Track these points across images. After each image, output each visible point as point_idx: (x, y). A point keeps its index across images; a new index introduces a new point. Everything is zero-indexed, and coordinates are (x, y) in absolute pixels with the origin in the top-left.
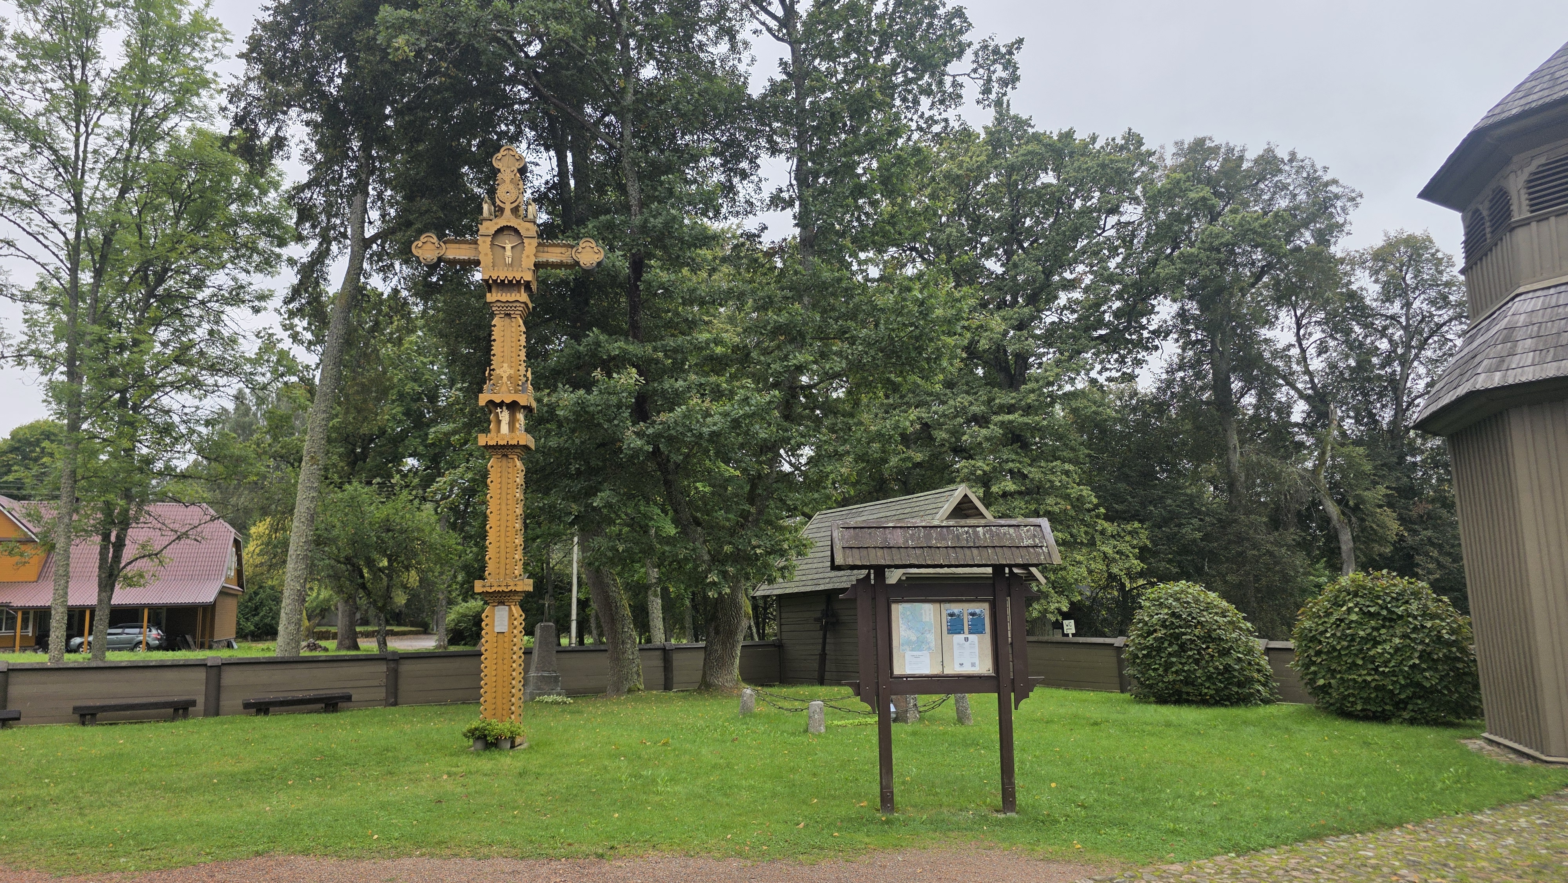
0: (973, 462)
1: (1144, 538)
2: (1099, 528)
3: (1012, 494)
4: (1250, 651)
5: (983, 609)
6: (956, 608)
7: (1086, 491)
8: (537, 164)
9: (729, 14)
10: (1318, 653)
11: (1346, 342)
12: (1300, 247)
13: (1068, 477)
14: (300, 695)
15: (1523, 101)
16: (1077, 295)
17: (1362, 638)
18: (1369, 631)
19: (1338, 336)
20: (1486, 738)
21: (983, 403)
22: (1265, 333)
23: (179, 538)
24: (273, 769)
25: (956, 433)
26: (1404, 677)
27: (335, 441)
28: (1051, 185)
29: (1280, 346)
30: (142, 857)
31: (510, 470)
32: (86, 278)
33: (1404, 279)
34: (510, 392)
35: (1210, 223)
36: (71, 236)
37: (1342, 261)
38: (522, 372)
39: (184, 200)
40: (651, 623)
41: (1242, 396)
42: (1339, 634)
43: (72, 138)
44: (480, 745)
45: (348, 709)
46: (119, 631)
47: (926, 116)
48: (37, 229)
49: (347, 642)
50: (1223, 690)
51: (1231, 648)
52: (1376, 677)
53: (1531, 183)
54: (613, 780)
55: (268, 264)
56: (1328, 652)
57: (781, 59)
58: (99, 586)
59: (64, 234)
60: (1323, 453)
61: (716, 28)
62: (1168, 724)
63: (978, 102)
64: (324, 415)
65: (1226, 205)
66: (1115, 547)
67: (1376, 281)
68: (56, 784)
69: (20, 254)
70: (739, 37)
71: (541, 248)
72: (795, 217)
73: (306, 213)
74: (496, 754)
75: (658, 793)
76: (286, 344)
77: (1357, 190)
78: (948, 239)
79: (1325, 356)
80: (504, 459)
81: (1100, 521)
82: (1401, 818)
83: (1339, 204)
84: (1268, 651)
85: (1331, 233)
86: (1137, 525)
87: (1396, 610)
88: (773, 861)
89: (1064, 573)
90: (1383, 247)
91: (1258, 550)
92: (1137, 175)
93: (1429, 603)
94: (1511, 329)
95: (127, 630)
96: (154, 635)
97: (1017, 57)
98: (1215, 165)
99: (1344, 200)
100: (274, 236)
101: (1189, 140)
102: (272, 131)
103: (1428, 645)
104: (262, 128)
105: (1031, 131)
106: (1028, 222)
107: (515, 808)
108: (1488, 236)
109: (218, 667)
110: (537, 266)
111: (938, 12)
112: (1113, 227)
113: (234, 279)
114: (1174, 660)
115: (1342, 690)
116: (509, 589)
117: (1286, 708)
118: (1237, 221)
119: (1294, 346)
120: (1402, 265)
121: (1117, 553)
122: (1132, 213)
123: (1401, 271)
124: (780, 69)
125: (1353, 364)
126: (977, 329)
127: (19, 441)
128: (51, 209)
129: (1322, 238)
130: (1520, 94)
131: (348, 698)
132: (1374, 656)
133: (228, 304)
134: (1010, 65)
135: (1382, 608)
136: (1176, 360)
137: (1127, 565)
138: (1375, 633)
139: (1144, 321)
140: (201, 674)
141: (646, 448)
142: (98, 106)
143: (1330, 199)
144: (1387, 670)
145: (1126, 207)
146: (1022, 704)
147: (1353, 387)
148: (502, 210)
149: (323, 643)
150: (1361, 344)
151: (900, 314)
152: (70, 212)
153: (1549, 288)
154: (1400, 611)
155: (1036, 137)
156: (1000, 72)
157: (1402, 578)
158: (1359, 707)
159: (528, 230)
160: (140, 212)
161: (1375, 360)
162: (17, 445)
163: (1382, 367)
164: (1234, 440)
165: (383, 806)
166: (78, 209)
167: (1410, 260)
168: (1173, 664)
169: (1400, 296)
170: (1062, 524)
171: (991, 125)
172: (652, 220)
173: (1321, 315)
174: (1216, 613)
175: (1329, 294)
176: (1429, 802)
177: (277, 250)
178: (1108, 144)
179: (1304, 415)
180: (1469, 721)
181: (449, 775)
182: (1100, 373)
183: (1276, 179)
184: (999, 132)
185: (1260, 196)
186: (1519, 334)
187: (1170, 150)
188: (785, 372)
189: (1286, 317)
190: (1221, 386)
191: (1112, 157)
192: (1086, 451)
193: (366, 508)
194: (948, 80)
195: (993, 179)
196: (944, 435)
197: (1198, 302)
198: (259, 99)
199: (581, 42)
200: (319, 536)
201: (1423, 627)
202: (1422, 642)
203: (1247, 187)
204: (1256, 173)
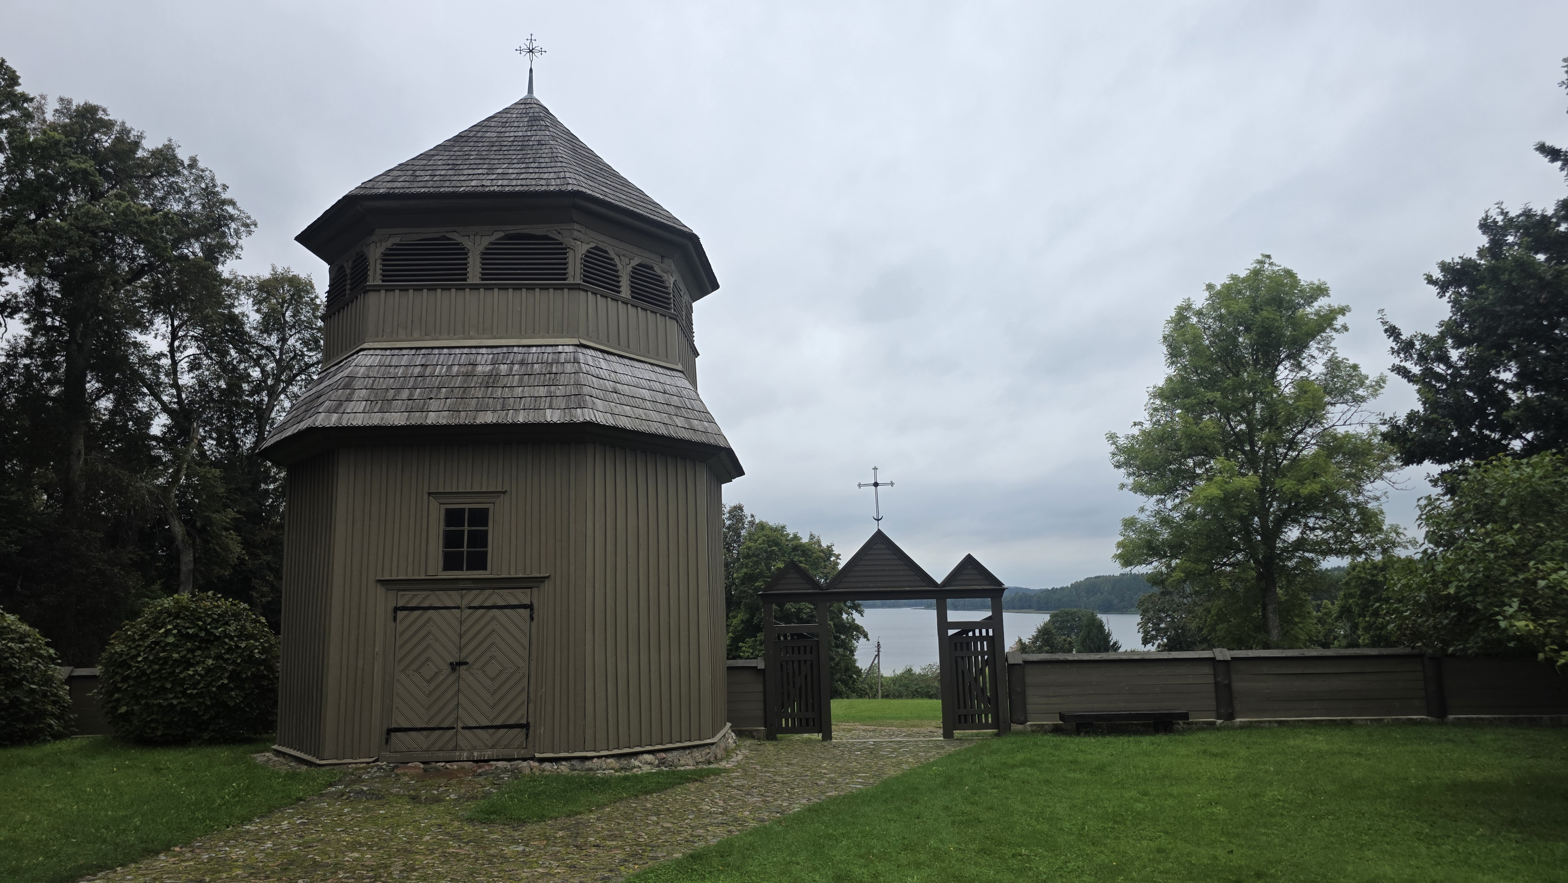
10: (125, 679)
11: (220, 363)
12: (187, 256)
15: (389, 185)
17: (175, 661)
18: (184, 653)
19: (214, 355)
20: (275, 750)
22: (136, 335)
26: (211, 698)
29: (151, 352)
33: (284, 315)
35: (89, 202)
37: (228, 282)
41: (98, 398)
42: (151, 658)
52: (183, 700)
53: (387, 256)
56: (136, 678)
60: (177, 472)
65: (112, 188)
67: (258, 311)
77: (253, 218)
79: (196, 373)
82: (170, 842)
83: (233, 225)
84: (71, 680)
85: (220, 253)
87: (215, 631)
90: (269, 280)
91: (87, 569)
93: (247, 624)
94: (351, 378)
98: (107, 142)
99: (239, 223)
101: (78, 101)
103: (239, 664)
108: (348, 292)
115: (145, 716)
117: (79, 741)
118: (121, 208)
119: (166, 355)
120: (284, 302)
123: (282, 307)
125: (224, 386)
129: (213, 254)
130: (388, 179)
132: (184, 678)
135: (201, 630)
136: (22, 343)
138: (190, 655)
143: (225, 217)
144: (195, 692)
147: (220, 410)
150: (235, 368)
153: (386, 349)
154: (217, 632)
157: (226, 599)
158: (159, 733)
161: (245, 386)
163: (251, 394)
164: (81, 444)
167: (291, 299)
169: (278, 330)
173: (198, 331)
175: (209, 311)
176: (202, 821)
179: (165, 430)
180: (265, 736)
183: (172, 179)
185: (152, 191)
186: (357, 384)
187: (53, 104)
189: (161, 325)
190: (74, 383)
197: (61, 283)
201: (238, 647)
202: (234, 662)
203: (139, 177)
204: (151, 166)
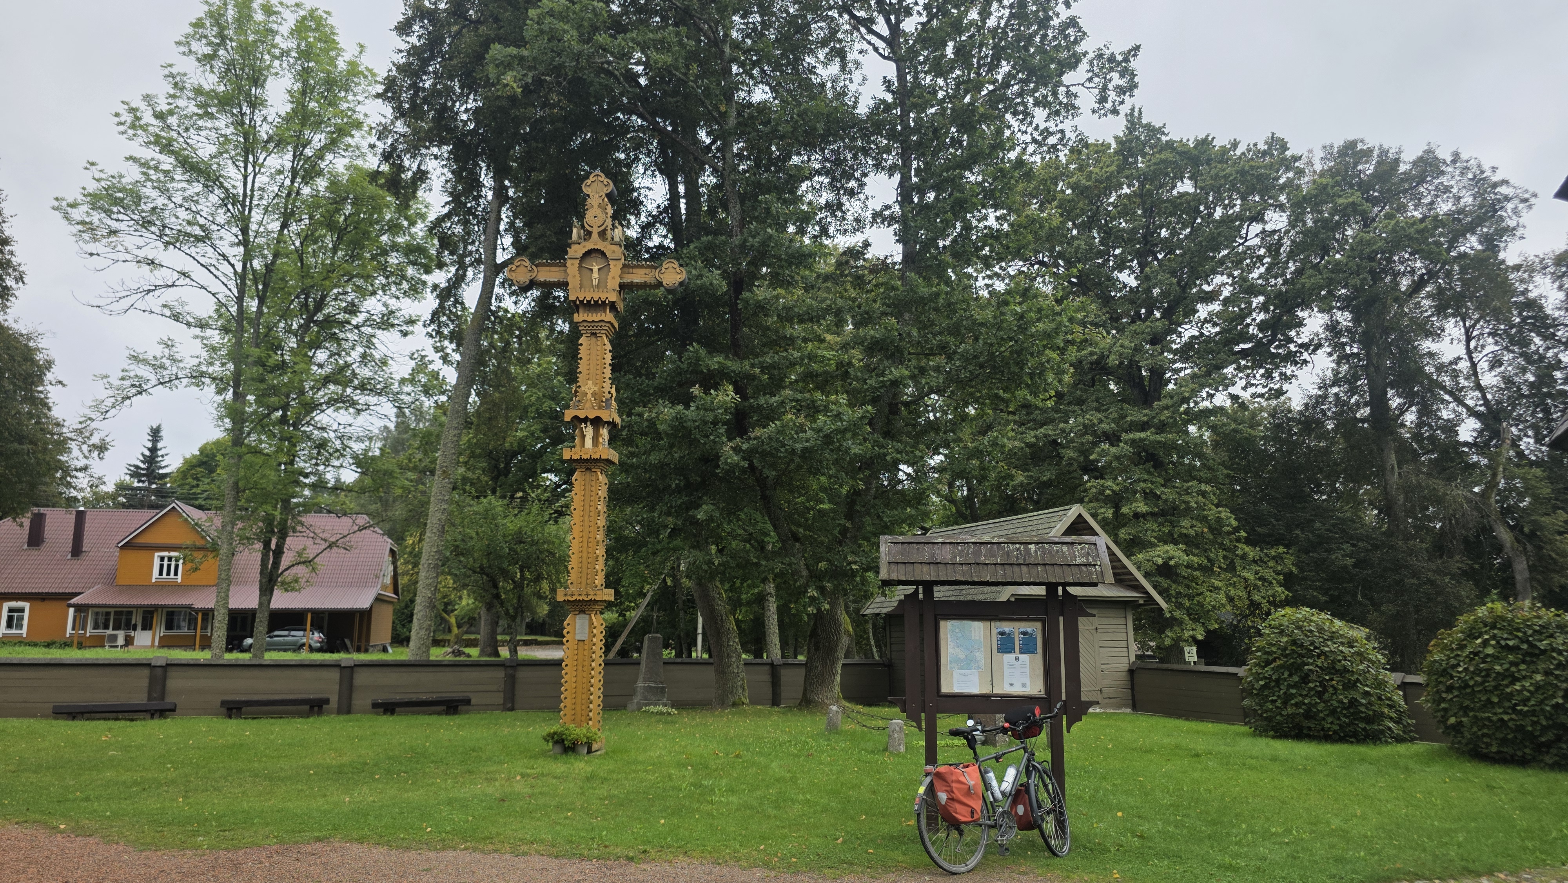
0: (1102, 482)
1: (1289, 564)
2: (1239, 552)
3: (1144, 516)
4: (1380, 684)
5: (1034, 628)
6: (1006, 627)
7: (1225, 513)
8: (650, 189)
9: (840, 36)
10: (1450, 689)
11: (1523, 355)
12: (1466, 254)
13: (1204, 497)
14: (424, 697)
16: (1216, 307)
17: (1498, 673)
18: (1506, 666)
19: (1514, 348)
21: (1114, 420)
22: (1427, 345)
23: (330, 547)
24: (366, 764)
25: (1085, 452)
26: (1546, 717)
27: (480, 456)
28: (1187, 193)
29: (1446, 359)
30: (218, 837)
31: (593, 483)
32: (253, 305)
34: (593, 407)
35: (1363, 230)
36: (239, 267)
37: (1517, 268)
38: (607, 389)
39: (341, 233)
40: (768, 639)
41: (1403, 413)
42: (1472, 669)
43: (241, 177)
44: (558, 749)
45: (467, 712)
46: (286, 633)
47: (1041, 127)
48: (208, 261)
49: (489, 650)
50: (1348, 725)
51: (1358, 680)
52: (1514, 716)
54: (674, 788)
55: (415, 290)
56: (1460, 688)
57: (885, 78)
58: (260, 590)
59: (233, 266)
60: (1496, 475)
61: (826, 50)
62: (1274, 759)
63: (1093, 112)
64: (456, 432)
65: (1380, 211)
66: (1257, 573)
67: (1560, 288)
68: (176, 769)
69: (194, 284)
70: (850, 57)
71: (626, 270)
72: (895, 234)
73: (446, 242)
74: (571, 758)
75: (712, 803)
76: (437, 365)
78: (1076, 252)
79: (1498, 370)
80: (588, 473)
81: (1240, 545)
82: (1492, 866)
83: (1510, 206)
84: (1403, 686)
85: (1500, 238)
86: (1281, 549)
87: (1538, 644)
88: (796, 873)
89: (1201, 598)
91: (1418, 578)
92: (1281, 181)
95: (293, 633)
96: (316, 637)
97: (1134, 64)
98: (1368, 168)
99: (1516, 201)
100: (421, 264)
101: (1338, 142)
102: (415, 167)
104: (407, 163)
105: (1164, 139)
106: (1164, 233)
107: (569, 810)
109: (351, 668)
110: (622, 286)
111: (1052, 23)
112: (1257, 235)
113: (386, 305)
114: (1294, 691)
115: (1475, 729)
116: (589, 598)
117: (1420, 747)
118: (1392, 227)
119: (1463, 359)
121: (1260, 579)
122: (1277, 220)
124: (883, 88)
125: (1532, 379)
126: (1081, 343)
127: (207, 456)
128: (221, 243)
129: (1491, 244)
131: (467, 702)
132: (1511, 694)
133: (379, 328)
134: (1127, 72)
135: (1523, 642)
136: (1329, 374)
137: (1270, 593)
138: (1513, 669)
139: (1293, 333)
140: (335, 675)
141: (742, 463)
142: (265, 148)
143: (1499, 200)
144: (1526, 709)
145: (1270, 215)
146: (1075, 727)
147: (1533, 405)
148: (589, 234)
149: (467, 650)
150: (1542, 358)
151: (999, 329)
152: (238, 245)
154: (1543, 644)
155: (1170, 145)
156: (1116, 80)
157: (1548, 609)
158: (1494, 749)
159: (614, 252)
160: (301, 243)
162: (205, 459)
164: (1393, 459)
165: (450, 802)
166: (245, 243)
168: (1293, 696)
170: (1198, 548)
171: (1121, 134)
172: (750, 239)
173: (1492, 327)
174: (1342, 644)
175: (1501, 303)
176: (1533, 852)
177: (424, 277)
178: (1249, 150)
179: (1475, 434)
181: (523, 776)
182: (1244, 388)
183: (1436, 182)
184: (1131, 141)
185: (1420, 199)
187: (1319, 154)
188: (881, 387)
189: (1453, 328)
190: (1379, 402)
191: (1253, 163)
192: (1225, 472)
193: (499, 521)
194: (1062, 90)
195: (1126, 190)
196: (1072, 454)
197: (1350, 313)
198: (404, 136)
199: (683, 70)
200: (457, 547)
203: (1405, 191)
204: (1415, 177)
